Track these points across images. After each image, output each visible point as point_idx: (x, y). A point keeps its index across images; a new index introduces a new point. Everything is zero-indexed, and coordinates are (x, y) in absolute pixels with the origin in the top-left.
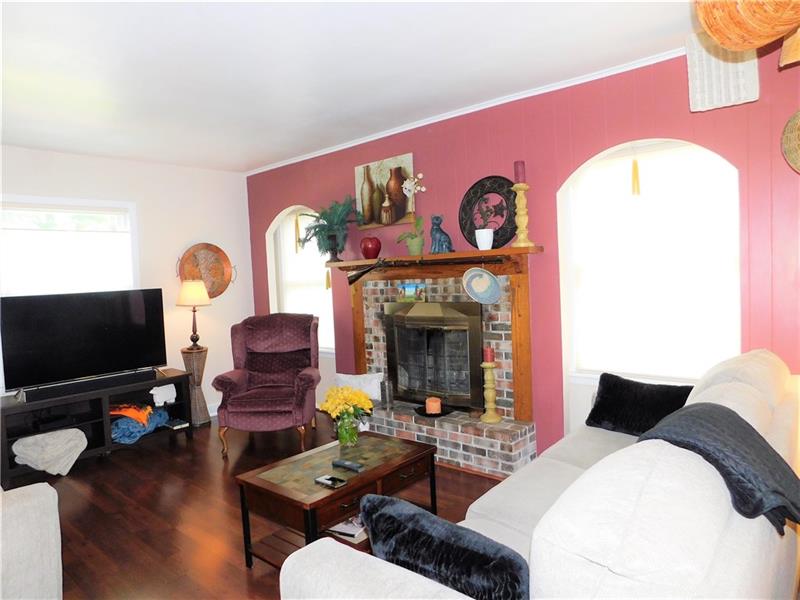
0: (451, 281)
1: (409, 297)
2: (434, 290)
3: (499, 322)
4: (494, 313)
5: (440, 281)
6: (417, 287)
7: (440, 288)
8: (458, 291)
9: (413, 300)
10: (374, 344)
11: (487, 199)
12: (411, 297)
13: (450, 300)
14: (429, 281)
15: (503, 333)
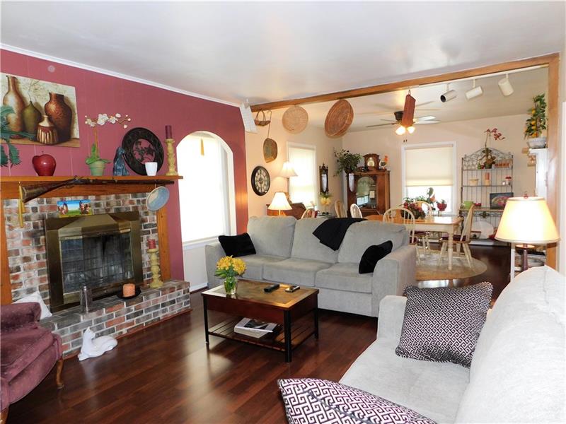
0: (112, 197)
1: (73, 212)
2: (98, 205)
3: (148, 222)
4: (145, 217)
5: (103, 197)
6: (81, 203)
7: (103, 202)
8: (118, 204)
9: (79, 214)
10: (22, 266)
11: (140, 142)
12: (76, 212)
13: (112, 211)
14: (92, 198)
15: (150, 229)
